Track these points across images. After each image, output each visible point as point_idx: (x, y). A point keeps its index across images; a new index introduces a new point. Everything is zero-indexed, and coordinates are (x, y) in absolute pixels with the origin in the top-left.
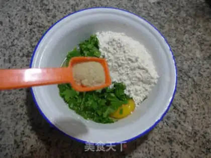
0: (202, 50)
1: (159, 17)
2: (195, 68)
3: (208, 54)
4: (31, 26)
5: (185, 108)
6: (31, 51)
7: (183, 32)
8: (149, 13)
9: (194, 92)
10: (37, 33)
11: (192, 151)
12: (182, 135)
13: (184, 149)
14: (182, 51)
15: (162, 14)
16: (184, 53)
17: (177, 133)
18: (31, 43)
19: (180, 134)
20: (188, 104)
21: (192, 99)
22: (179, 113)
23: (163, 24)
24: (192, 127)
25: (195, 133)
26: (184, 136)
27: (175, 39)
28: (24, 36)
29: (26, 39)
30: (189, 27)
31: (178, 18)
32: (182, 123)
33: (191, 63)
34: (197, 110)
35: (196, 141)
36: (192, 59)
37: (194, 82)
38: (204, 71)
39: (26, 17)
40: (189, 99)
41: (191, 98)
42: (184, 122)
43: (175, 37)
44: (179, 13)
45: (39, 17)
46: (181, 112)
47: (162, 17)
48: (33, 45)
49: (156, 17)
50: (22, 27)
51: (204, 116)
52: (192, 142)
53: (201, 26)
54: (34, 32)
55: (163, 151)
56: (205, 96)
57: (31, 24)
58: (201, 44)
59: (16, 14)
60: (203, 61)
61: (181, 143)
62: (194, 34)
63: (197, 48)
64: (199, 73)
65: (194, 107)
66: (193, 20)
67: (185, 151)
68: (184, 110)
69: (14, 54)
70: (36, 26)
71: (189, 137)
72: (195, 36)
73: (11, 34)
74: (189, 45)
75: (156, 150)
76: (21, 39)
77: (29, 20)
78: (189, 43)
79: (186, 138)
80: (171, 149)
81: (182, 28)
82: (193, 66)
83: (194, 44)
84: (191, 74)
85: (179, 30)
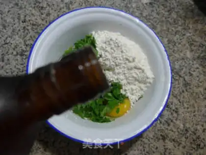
0: (192, 51)
1: (152, 17)
2: (186, 67)
3: (197, 55)
4: (25, 24)
5: (177, 107)
6: (25, 49)
7: (174, 33)
8: (141, 14)
9: (185, 91)
10: (30, 30)
11: (184, 147)
12: (174, 132)
13: (176, 145)
14: (173, 51)
15: (155, 15)
16: (175, 53)
17: (170, 130)
18: (25, 41)
19: (173, 131)
20: (180, 102)
21: (184, 97)
22: (172, 111)
23: (155, 24)
24: (184, 125)
25: (186, 130)
26: (177, 133)
27: (167, 39)
28: (18, 34)
29: (20, 37)
30: (180, 28)
31: (169, 19)
32: (174, 121)
33: (182, 63)
34: (188, 108)
35: (187, 138)
36: (183, 59)
37: (185, 81)
38: (194, 71)
39: (19, 14)
40: (180, 97)
41: (182, 96)
42: (176, 120)
43: (167, 37)
44: (170, 14)
45: (32, 14)
46: (174, 110)
47: (155, 18)
48: (27, 43)
49: (148, 17)
50: (15, 24)
51: (194, 114)
52: (184, 139)
53: (191, 27)
54: (28, 30)
55: (157, 148)
56: (195, 94)
57: (24, 21)
58: (191, 45)
59: (9, 12)
60: (193, 61)
61: (174, 140)
62: (184, 35)
63: (187, 49)
64: (190, 73)
65: (186, 105)
66: (183, 21)
67: (177, 147)
68: (176, 108)
69: (7, 52)
70: (29, 24)
71: (181, 134)
72: (185, 37)
73: (3, 32)
74: (180, 46)
75: (150, 147)
76: (14, 37)
77: (22, 17)
78: (180, 43)
79: (178, 135)
80: (164, 146)
81: (173, 29)
82: (183, 66)
83: (185, 45)
84: (182, 73)
85: (170, 30)
